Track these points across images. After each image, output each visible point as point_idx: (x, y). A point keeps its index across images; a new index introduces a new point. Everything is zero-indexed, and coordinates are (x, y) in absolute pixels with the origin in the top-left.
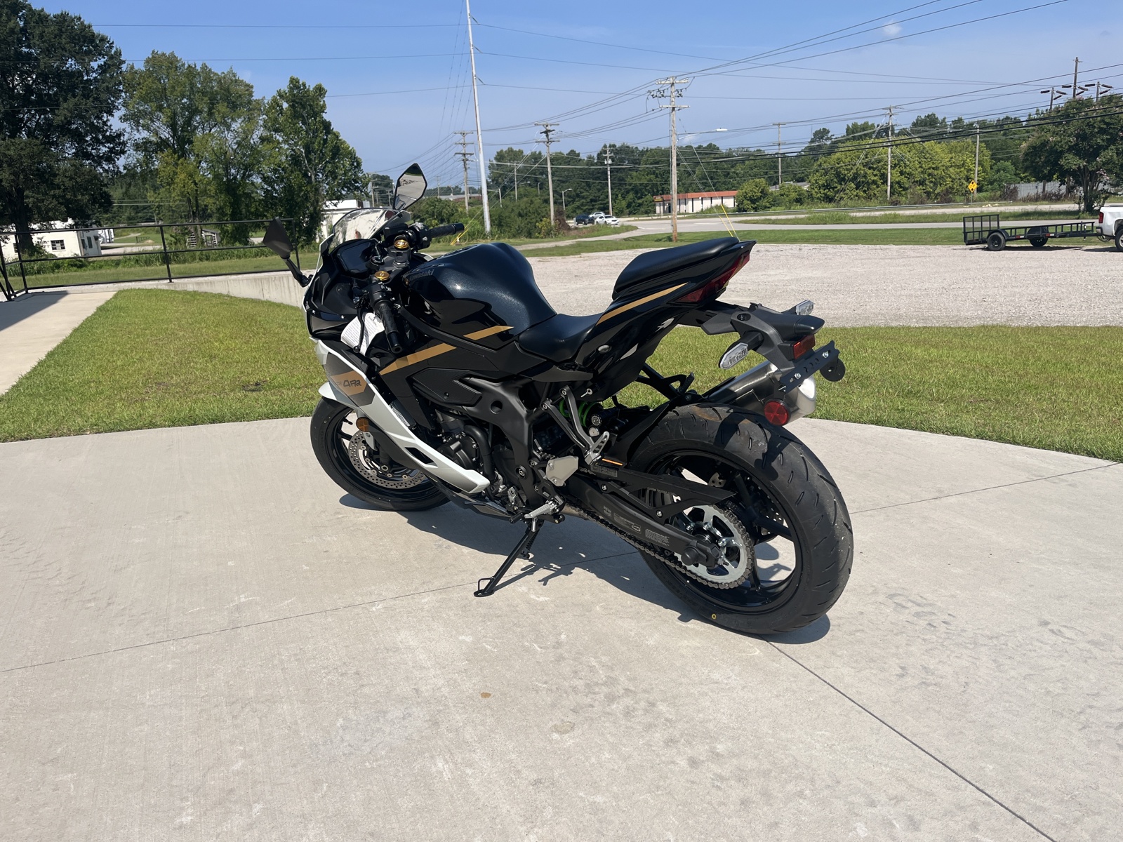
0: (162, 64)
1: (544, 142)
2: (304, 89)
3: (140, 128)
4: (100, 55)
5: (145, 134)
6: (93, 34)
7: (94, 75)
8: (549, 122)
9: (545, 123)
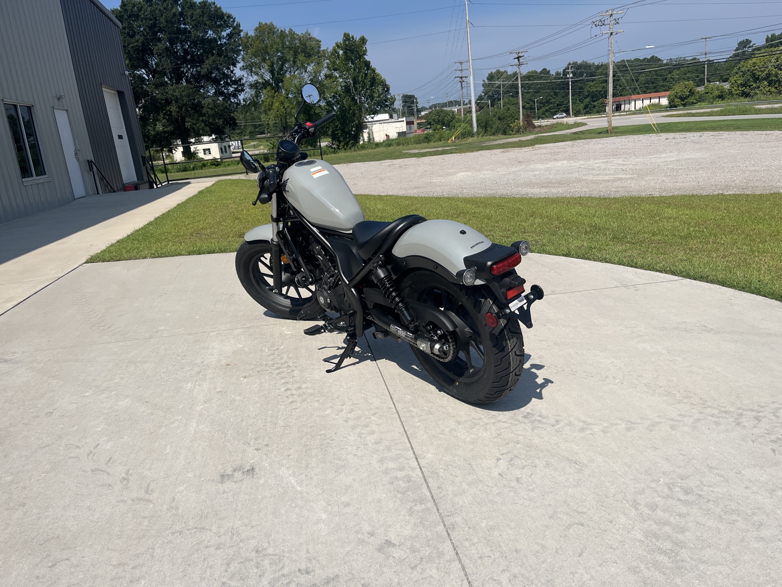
0: (266, 30)
1: (516, 65)
2: (353, 40)
3: (253, 74)
4: (227, 26)
5: (255, 78)
6: (223, 14)
7: (225, 40)
8: (520, 51)
9: (517, 51)
